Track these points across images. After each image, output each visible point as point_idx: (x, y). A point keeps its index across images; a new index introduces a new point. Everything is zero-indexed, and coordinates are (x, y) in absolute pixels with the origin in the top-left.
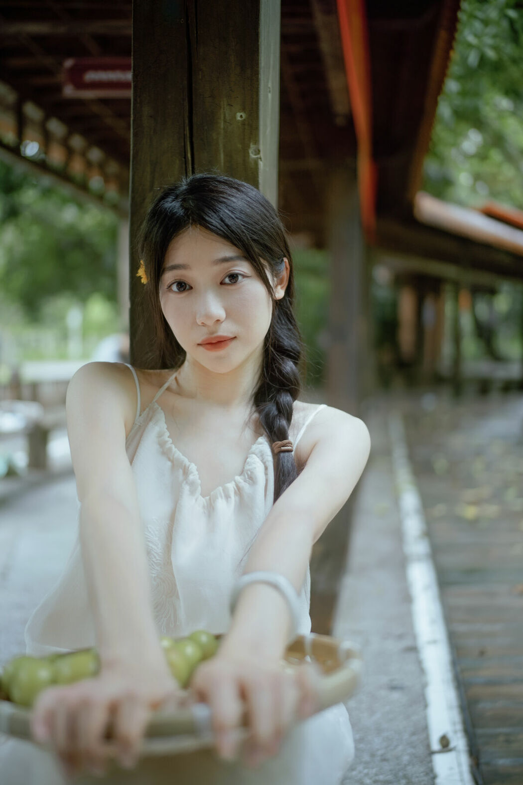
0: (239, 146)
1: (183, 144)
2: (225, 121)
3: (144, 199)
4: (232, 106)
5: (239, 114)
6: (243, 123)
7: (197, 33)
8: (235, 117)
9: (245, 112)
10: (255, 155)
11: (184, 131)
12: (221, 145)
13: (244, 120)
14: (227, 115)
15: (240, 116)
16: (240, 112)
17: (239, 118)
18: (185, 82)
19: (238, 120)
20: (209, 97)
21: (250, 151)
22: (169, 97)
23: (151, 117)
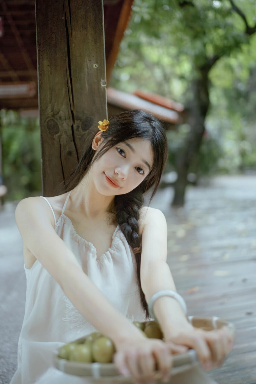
0: (95, 80)
1: (66, 80)
2: (88, 68)
3: (47, 107)
4: (91, 61)
5: (94, 65)
6: (97, 69)
7: (71, 24)
8: (92, 66)
9: (98, 64)
10: (103, 85)
11: (67, 73)
12: (86, 80)
13: (97, 68)
14: (88, 65)
15: (95, 66)
16: (95, 64)
17: (95, 67)
18: (66, 49)
19: (95, 68)
20: (79, 56)
21: (101, 83)
22: (58, 56)
23: (49, 66)
